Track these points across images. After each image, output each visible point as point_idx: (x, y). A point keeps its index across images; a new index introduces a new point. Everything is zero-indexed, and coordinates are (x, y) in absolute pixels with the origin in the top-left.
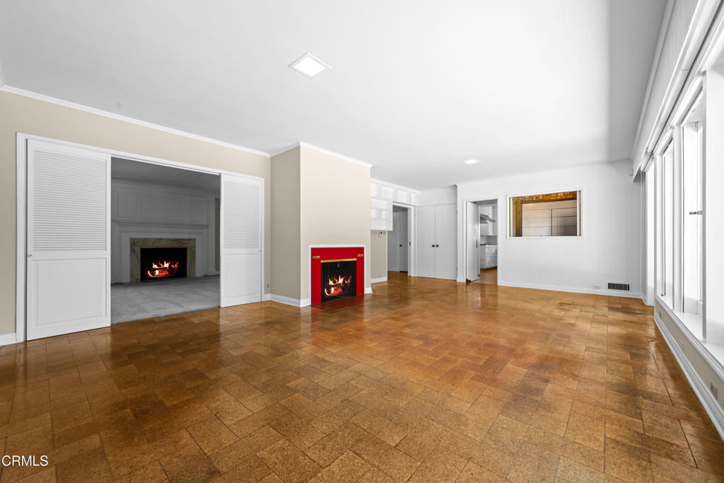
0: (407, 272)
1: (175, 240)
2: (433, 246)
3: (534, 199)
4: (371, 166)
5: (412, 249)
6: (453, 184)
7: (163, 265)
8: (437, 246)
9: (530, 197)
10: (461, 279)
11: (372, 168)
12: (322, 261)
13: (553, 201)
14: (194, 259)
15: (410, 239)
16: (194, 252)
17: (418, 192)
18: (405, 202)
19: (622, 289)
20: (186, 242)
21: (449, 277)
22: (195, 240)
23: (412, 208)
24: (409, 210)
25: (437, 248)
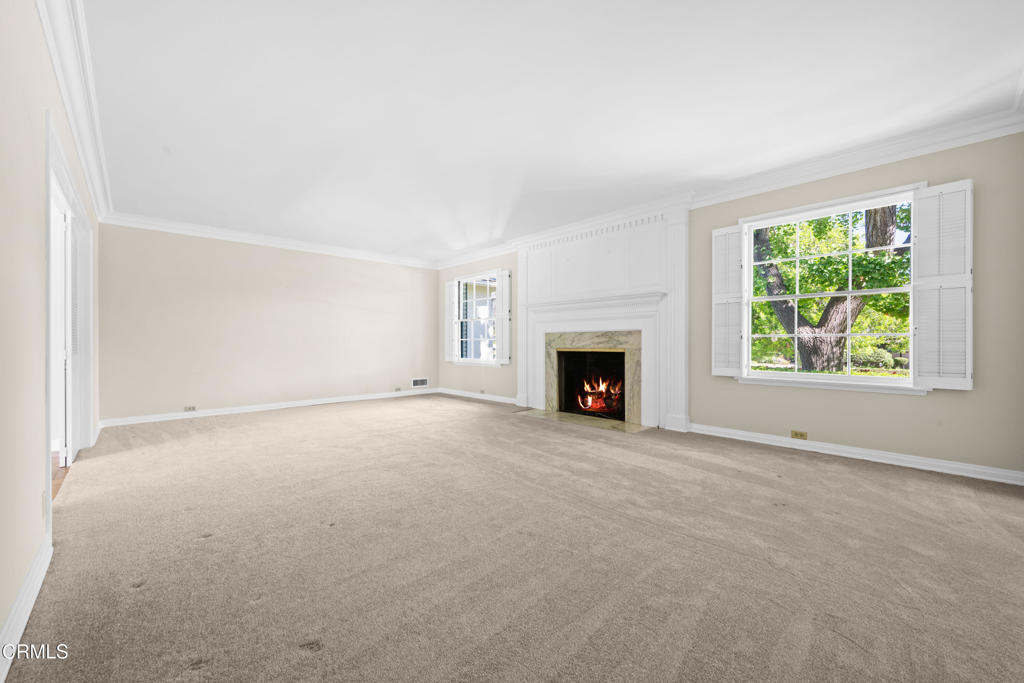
1: (605, 334)
7: (599, 385)
14: (639, 381)
16: (639, 364)
20: (622, 339)
22: (640, 332)
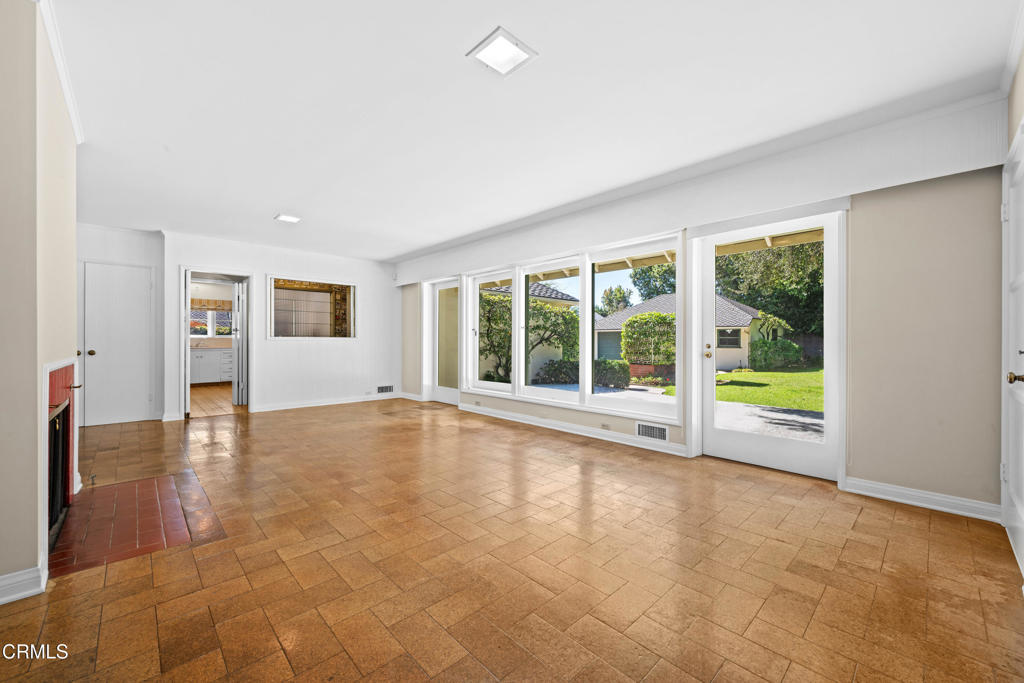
2: (79, 354)
8: (92, 354)
10: (173, 416)
19: (388, 392)
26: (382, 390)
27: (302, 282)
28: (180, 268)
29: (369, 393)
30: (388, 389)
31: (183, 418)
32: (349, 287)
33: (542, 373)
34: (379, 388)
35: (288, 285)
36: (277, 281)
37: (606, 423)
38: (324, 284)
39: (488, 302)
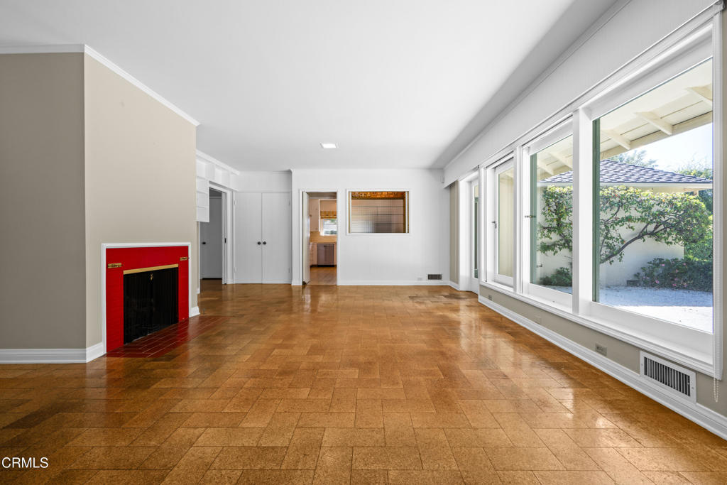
0: (221, 279)
2: (259, 243)
3: (363, 195)
4: (196, 123)
5: (229, 248)
6: (287, 169)
8: (265, 243)
9: (359, 193)
10: (297, 282)
11: (198, 128)
12: (126, 272)
13: (378, 199)
15: (226, 233)
17: (238, 173)
18: (220, 183)
19: (436, 279)
21: (281, 280)
23: (229, 193)
24: (223, 195)
25: (264, 246)
26: (431, 277)
27: (382, 192)
28: (299, 190)
29: (420, 279)
30: (438, 277)
31: (301, 284)
32: (405, 192)
33: (642, 274)
34: (429, 275)
35: (373, 196)
36: (353, 193)
37: (602, 345)
38: (398, 192)
39: (552, 195)
